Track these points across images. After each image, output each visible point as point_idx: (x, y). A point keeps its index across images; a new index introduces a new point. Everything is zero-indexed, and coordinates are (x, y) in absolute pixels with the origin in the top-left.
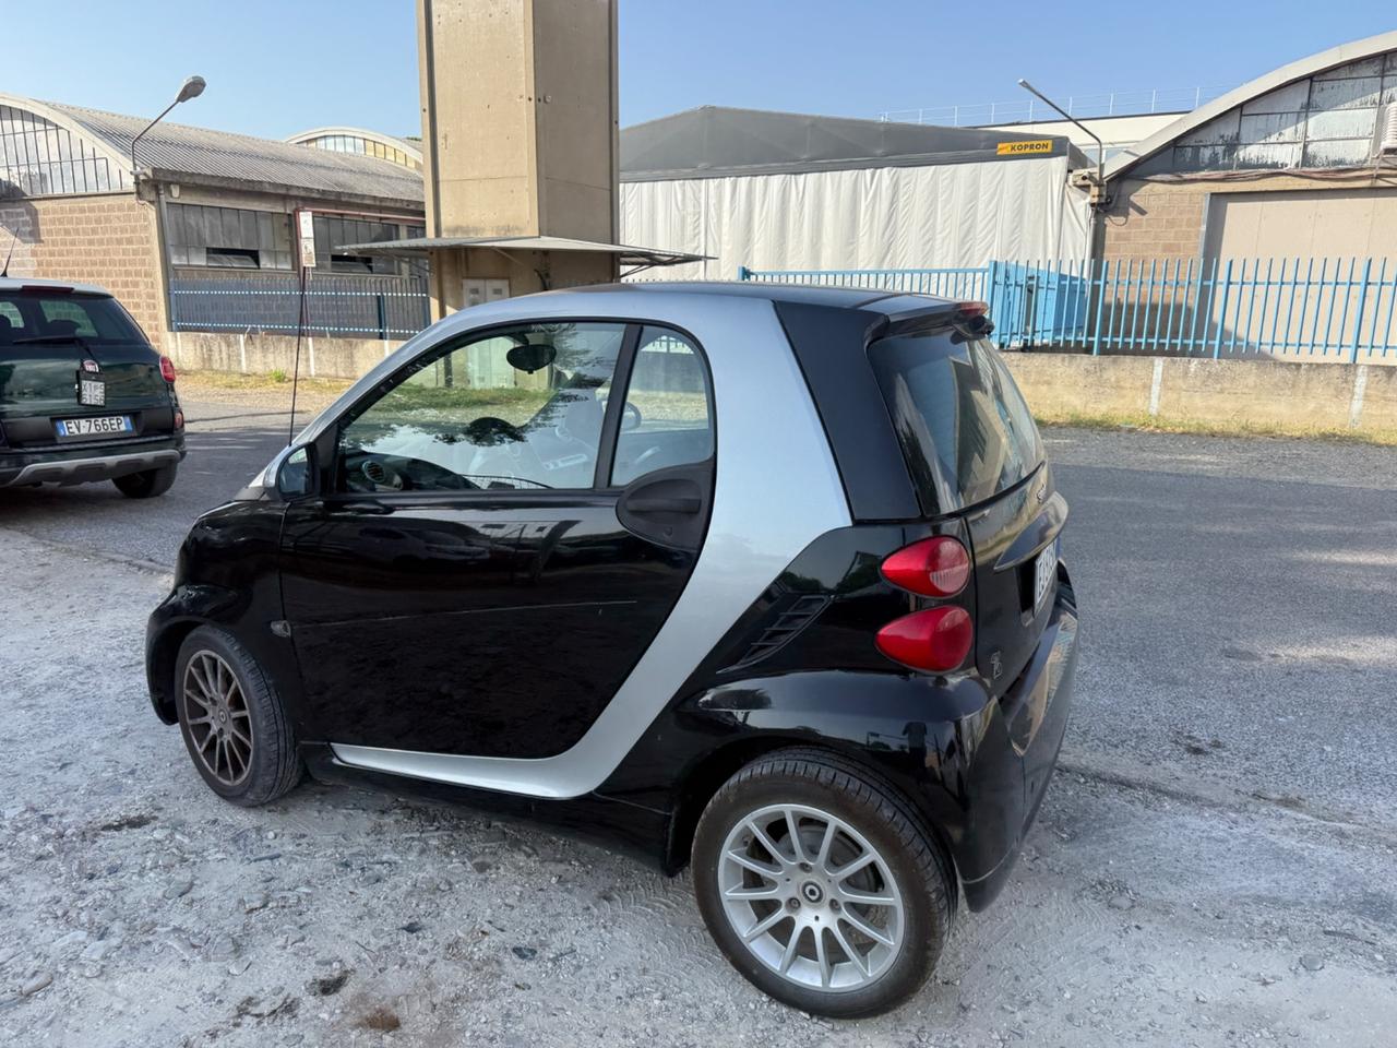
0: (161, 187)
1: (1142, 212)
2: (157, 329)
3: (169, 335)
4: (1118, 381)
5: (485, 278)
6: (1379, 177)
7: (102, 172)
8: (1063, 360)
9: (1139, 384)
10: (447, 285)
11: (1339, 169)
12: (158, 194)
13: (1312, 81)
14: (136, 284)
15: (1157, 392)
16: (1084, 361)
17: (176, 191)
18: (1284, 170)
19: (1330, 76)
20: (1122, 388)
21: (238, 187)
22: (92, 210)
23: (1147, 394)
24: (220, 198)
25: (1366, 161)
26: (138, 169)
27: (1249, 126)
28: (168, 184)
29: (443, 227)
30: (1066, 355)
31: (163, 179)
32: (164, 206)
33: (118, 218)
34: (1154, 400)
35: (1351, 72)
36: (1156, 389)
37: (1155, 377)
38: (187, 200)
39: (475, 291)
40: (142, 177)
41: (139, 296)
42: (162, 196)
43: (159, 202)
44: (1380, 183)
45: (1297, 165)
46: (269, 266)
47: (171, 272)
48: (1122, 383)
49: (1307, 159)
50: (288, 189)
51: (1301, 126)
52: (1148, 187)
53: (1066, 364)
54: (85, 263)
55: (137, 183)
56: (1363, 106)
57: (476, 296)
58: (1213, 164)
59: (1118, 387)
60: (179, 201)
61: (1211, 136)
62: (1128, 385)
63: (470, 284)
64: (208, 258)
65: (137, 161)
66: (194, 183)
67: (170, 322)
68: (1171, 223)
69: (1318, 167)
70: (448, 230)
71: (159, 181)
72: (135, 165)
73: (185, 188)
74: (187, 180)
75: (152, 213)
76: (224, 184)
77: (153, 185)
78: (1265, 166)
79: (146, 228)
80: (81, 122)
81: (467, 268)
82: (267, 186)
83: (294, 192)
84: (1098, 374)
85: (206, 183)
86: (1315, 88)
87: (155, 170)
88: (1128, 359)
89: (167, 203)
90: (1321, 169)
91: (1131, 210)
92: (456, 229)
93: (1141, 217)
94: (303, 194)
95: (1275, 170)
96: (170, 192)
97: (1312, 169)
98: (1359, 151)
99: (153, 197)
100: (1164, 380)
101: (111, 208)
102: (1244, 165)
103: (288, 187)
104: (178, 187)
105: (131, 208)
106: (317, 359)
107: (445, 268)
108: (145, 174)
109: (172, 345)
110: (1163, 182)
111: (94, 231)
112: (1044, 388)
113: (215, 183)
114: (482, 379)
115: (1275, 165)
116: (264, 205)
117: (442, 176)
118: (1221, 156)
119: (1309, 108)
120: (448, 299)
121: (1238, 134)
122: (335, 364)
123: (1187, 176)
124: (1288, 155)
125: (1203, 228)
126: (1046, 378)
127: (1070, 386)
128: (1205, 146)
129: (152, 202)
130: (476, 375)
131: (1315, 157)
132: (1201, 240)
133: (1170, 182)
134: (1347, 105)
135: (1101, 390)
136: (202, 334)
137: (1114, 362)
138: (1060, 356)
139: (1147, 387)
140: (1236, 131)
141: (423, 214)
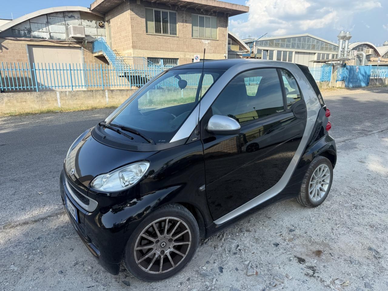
1: (7, 49)
4: (47, 99)
6: (70, 44)
8: (28, 94)
9: (54, 99)
11: (60, 41)
13: (47, 16)
15: (60, 101)
16: (35, 94)
18: (46, 40)
19: (51, 15)
20: (49, 101)
23: (57, 102)
25: (66, 39)
27: (33, 26)
30: (29, 92)
34: (59, 103)
35: (56, 15)
36: (59, 100)
37: (58, 97)
44: (71, 45)
45: (49, 39)
48: (49, 100)
49: (51, 37)
51: (47, 28)
52: (7, 41)
53: (30, 95)
56: (61, 24)
58: (25, 36)
59: (48, 101)
61: (22, 27)
62: (50, 100)
68: (17, 53)
69: (55, 40)
78: (40, 38)
84: (41, 97)
86: (49, 18)
88: (49, 92)
90: (56, 40)
91: (3, 48)
93: (7, 50)
95: (43, 40)
97: (53, 40)
98: (63, 37)
100: (61, 97)
102: (34, 37)
110: (11, 40)
112: (24, 103)
115: (43, 38)
118: (27, 33)
119: (48, 23)
121: (30, 28)
123: (18, 39)
124: (46, 36)
125: (28, 55)
126: (24, 100)
127: (33, 102)
128: (21, 30)
131: (53, 37)
132: (28, 58)
133: (14, 40)
134: (58, 24)
135: (43, 102)
137: (45, 93)
138: (27, 93)
139: (56, 100)
140: (29, 27)
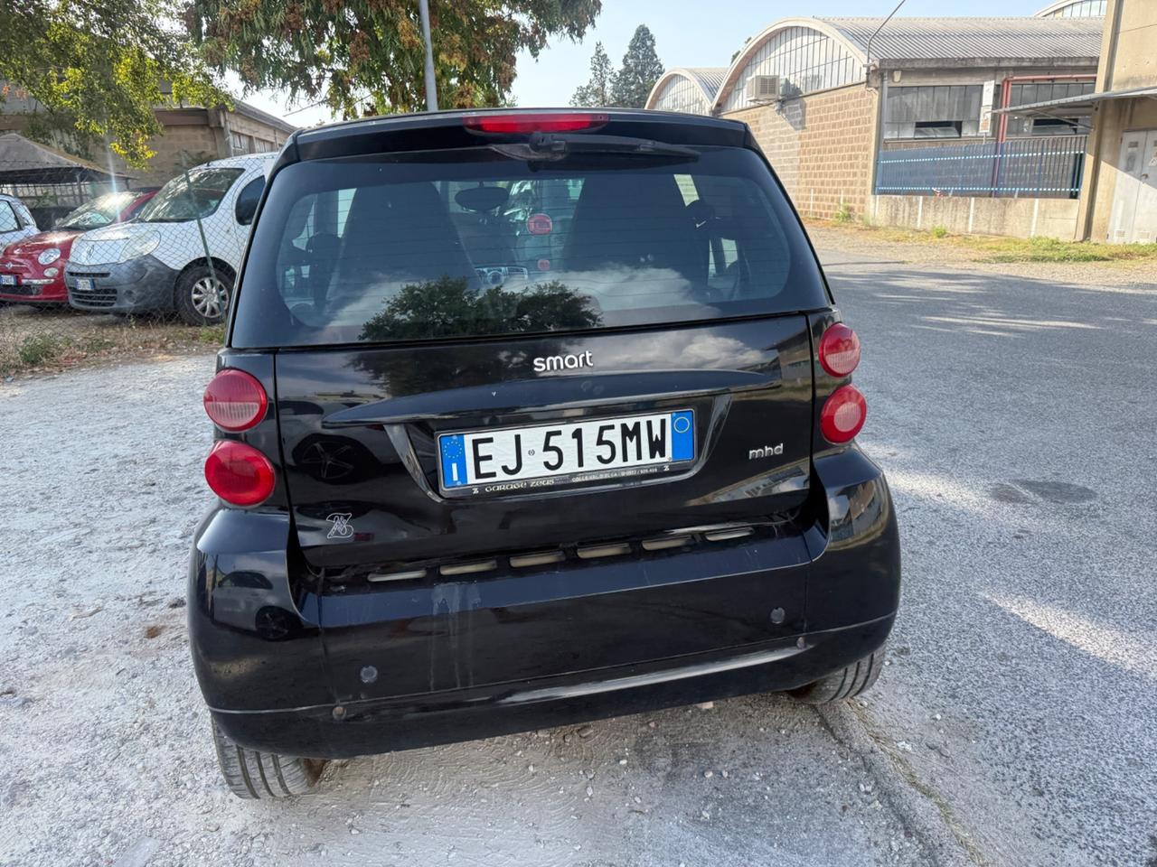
0: (886, 74)
2: (864, 193)
3: (871, 198)
5: (1146, 130)
7: (849, 67)
10: (1107, 141)
12: (882, 81)
14: (856, 157)
17: (897, 76)
21: (952, 66)
22: (838, 100)
24: (936, 77)
26: (870, 61)
28: (891, 72)
29: (1114, 80)
31: (887, 67)
32: (886, 89)
33: (853, 104)
38: (907, 83)
39: (1135, 145)
40: (872, 68)
41: (858, 167)
42: (886, 83)
43: (882, 87)
46: (970, 135)
47: (882, 144)
50: (999, 62)
54: (828, 143)
55: (868, 74)
57: (1135, 149)
60: (900, 85)
63: (1130, 137)
64: (916, 132)
65: (871, 55)
66: (913, 68)
67: (874, 186)
70: (1119, 84)
71: (885, 69)
72: (869, 58)
73: (906, 73)
74: (908, 65)
75: (876, 99)
76: (940, 65)
77: (879, 73)
79: (870, 110)
80: (840, 29)
81: (1131, 121)
82: (979, 61)
83: (1003, 64)
85: (923, 66)
87: (882, 61)
89: (889, 87)
92: (1127, 82)
94: (1014, 64)
96: (893, 78)
99: (878, 84)
101: (850, 97)
103: (999, 60)
104: (900, 72)
105: (863, 95)
106: (976, 217)
107: (1108, 123)
108: (874, 65)
109: (872, 206)
111: (837, 117)
113: (932, 65)
114: (1122, 234)
116: (974, 79)
117: (1124, 26)
120: (1105, 155)
122: (989, 222)
129: (877, 88)
130: (1117, 229)
136: (894, 196)
141: (1095, 69)
